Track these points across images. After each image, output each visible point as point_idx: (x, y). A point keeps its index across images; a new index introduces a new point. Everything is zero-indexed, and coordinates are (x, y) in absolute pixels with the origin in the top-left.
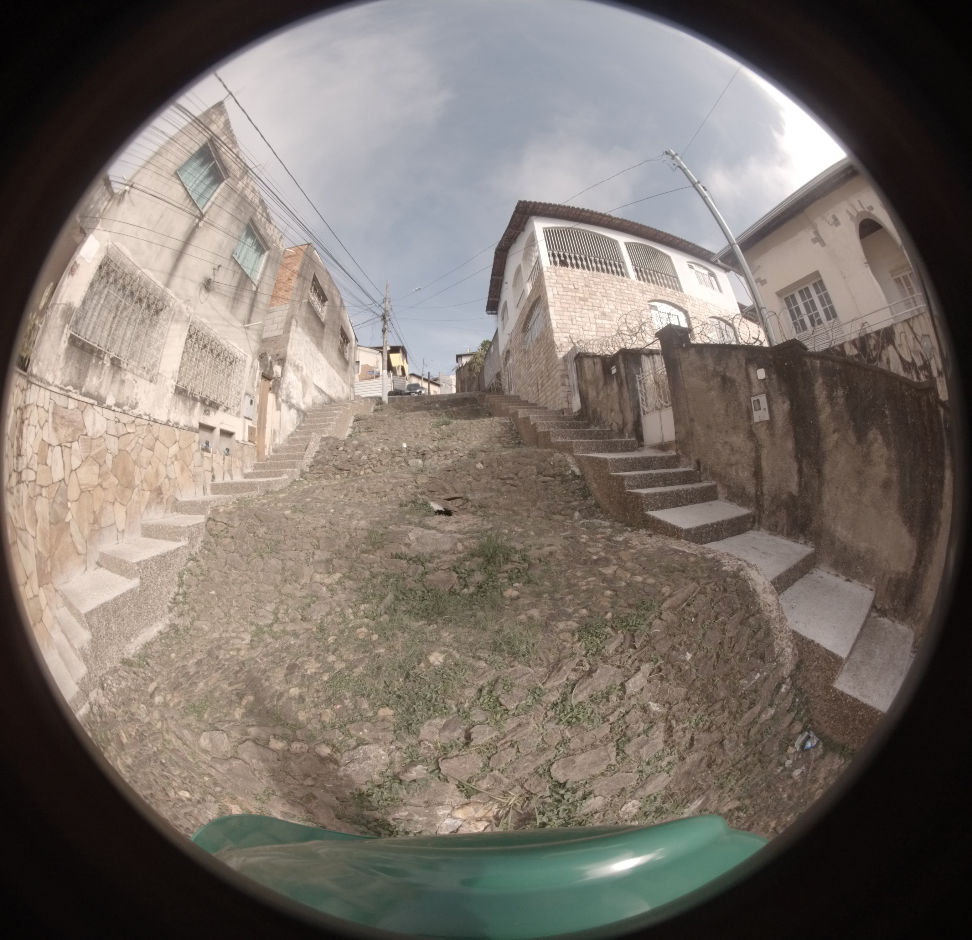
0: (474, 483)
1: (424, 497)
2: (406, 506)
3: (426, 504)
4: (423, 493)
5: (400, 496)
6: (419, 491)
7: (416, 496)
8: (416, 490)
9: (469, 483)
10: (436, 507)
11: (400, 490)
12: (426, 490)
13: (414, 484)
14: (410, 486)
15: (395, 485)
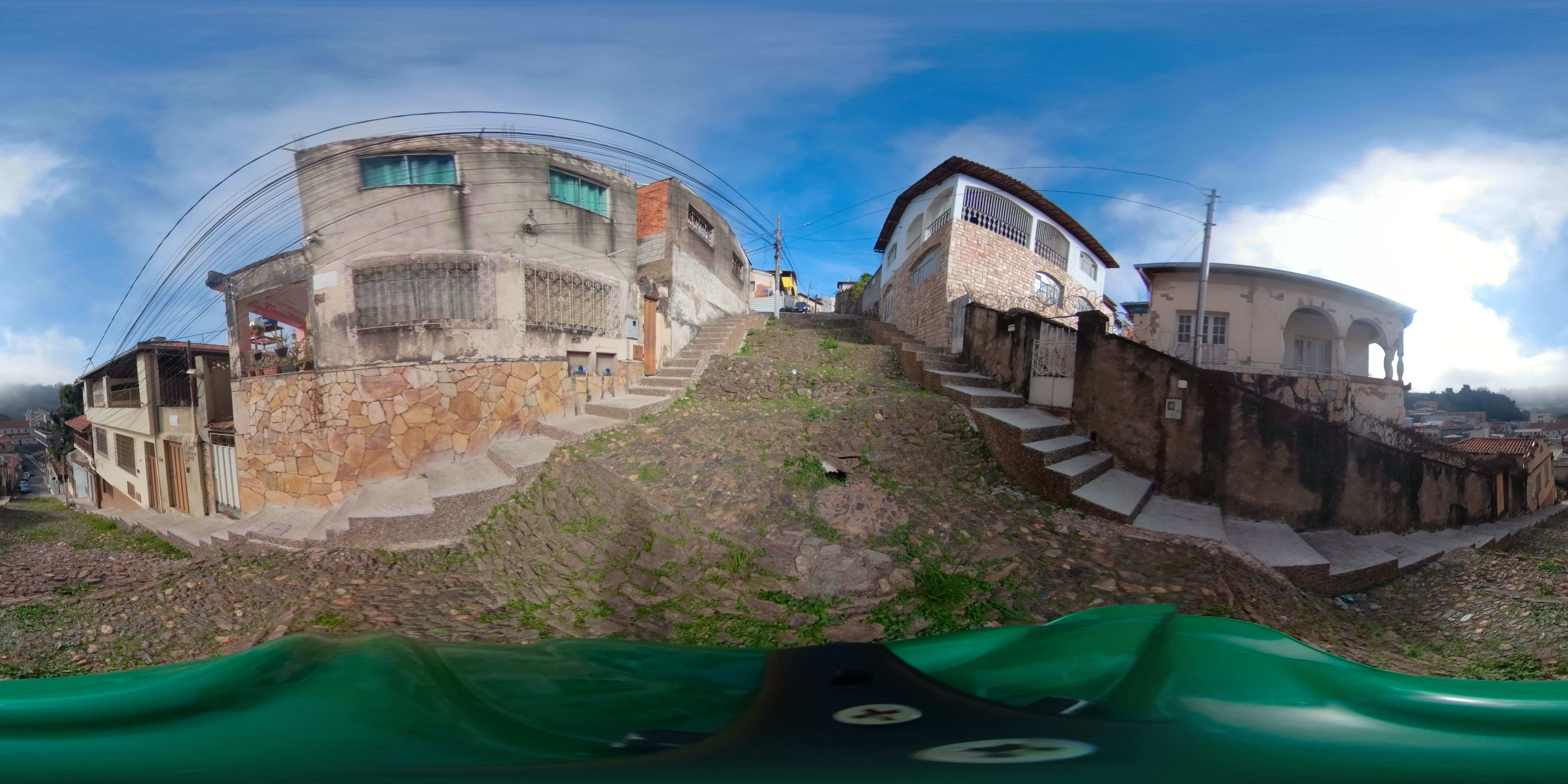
0: (873, 440)
1: (815, 453)
2: (792, 464)
3: (817, 464)
4: (814, 449)
5: (786, 449)
6: (810, 444)
7: (805, 451)
8: (805, 443)
9: (868, 439)
10: (829, 468)
11: (788, 441)
12: (817, 443)
13: (805, 434)
14: (799, 437)
15: (783, 433)
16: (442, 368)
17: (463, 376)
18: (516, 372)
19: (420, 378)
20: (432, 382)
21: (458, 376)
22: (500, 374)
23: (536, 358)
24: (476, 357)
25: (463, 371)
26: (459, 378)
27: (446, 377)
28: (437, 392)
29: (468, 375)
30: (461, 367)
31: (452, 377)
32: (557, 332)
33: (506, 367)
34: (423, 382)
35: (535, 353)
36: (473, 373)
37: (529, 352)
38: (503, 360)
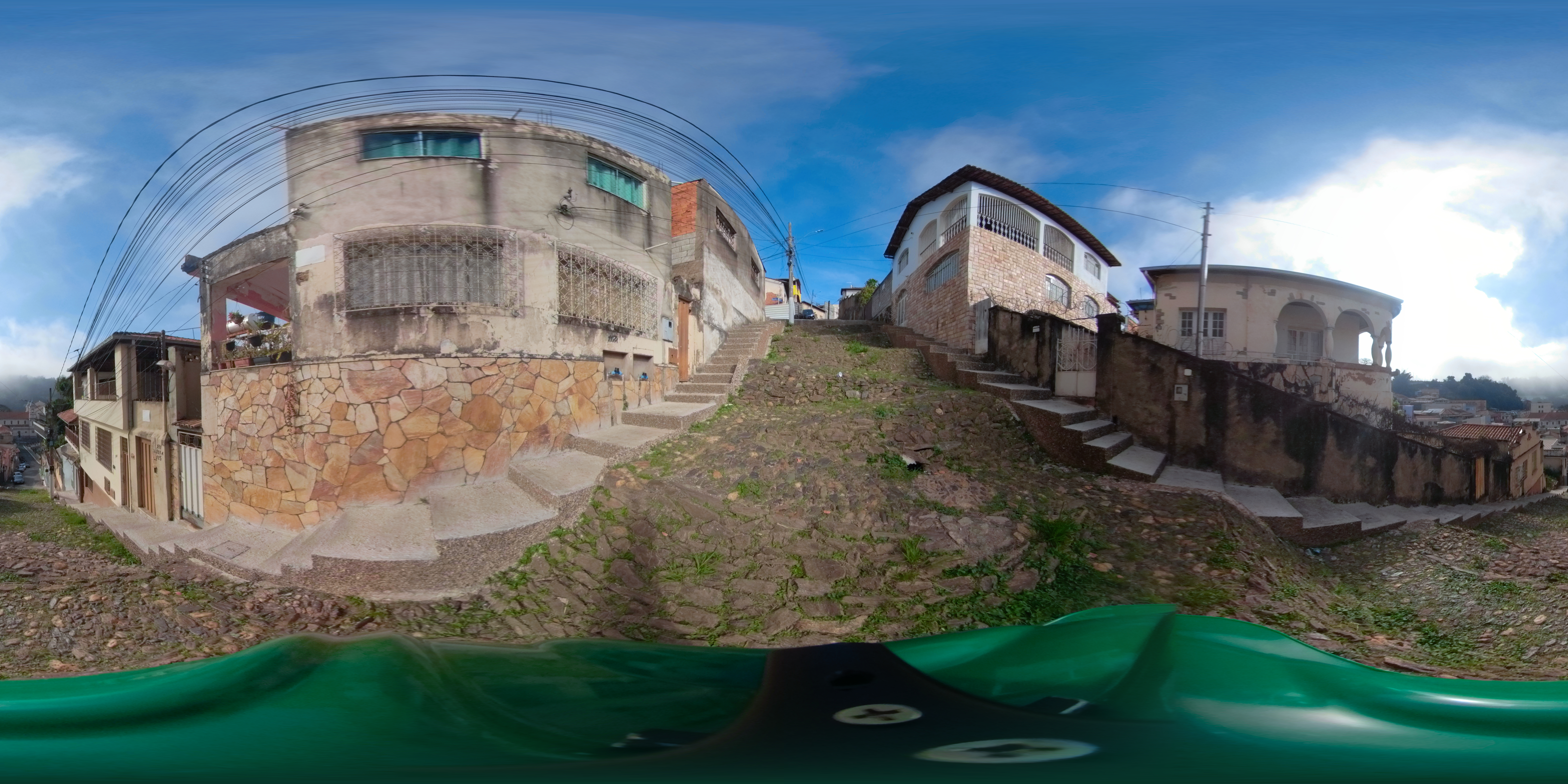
1: (893, 449)
2: (876, 461)
4: (891, 444)
7: (884, 447)
8: (882, 439)
12: (893, 439)
16: (454, 363)
17: (480, 374)
18: (546, 371)
19: (424, 375)
20: (440, 381)
21: (473, 374)
22: (526, 374)
23: (569, 357)
24: (498, 351)
25: (480, 368)
26: (475, 377)
27: (458, 375)
28: (445, 394)
29: (487, 373)
30: (479, 362)
31: (466, 376)
32: (593, 327)
33: (533, 364)
34: (428, 381)
35: (568, 351)
36: (493, 371)
37: (561, 349)
38: (532, 357)
